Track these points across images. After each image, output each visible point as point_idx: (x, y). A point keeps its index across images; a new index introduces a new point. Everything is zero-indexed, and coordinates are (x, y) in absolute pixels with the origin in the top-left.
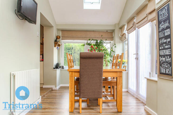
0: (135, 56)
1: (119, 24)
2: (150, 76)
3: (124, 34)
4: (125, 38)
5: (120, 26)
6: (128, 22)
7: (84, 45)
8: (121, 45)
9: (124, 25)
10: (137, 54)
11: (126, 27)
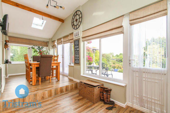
0: (62, 56)
1: (52, 39)
2: (70, 65)
3: (55, 45)
4: (56, 47)
5: (53, 40)
6: (58, 40)
7: (29, 48)
8: (53, 50)
9: (55, 40)
10: (63, 55)
11: (56, 41)
